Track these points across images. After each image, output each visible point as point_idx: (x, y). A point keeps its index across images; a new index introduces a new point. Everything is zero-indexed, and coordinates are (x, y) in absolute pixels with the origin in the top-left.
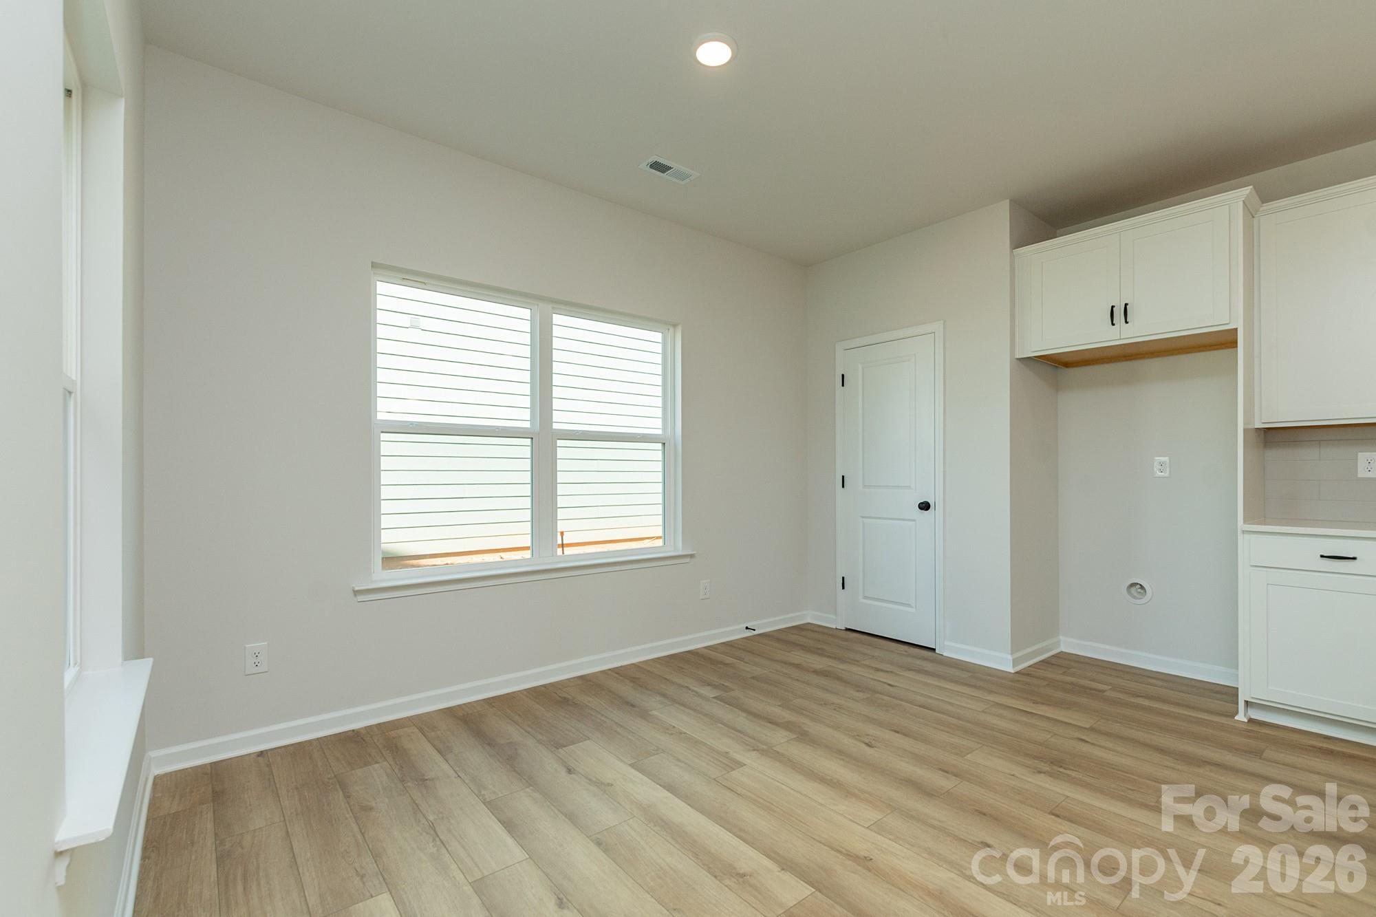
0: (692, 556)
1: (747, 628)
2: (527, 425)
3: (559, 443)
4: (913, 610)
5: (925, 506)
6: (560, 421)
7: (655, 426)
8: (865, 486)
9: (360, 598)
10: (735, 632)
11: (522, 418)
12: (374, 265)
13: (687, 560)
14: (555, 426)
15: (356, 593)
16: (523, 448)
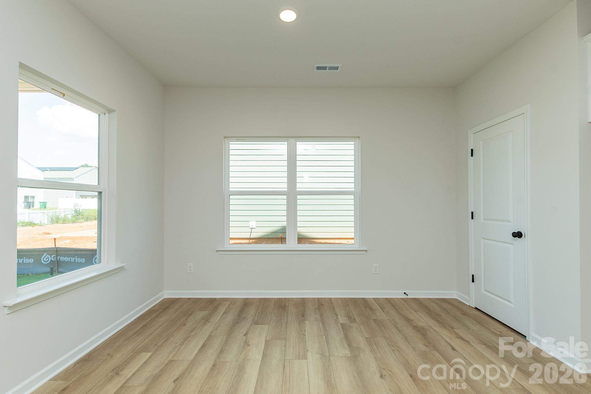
0: (366, 251)
1: (405, 293)
2: (286, 190)
3: (299, 197)
4: (513, 306)
5: (518, 235)
6: (300, 187)
7: (351, 187)
8: (484, 219)
9: (219, 253)
10: (396, 294)
11: (284, 187)
12: (225, 137)
13: (364, 253)
14: (298, 190)
15: (217, 251)
16: (283, 200)
